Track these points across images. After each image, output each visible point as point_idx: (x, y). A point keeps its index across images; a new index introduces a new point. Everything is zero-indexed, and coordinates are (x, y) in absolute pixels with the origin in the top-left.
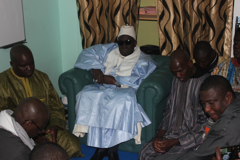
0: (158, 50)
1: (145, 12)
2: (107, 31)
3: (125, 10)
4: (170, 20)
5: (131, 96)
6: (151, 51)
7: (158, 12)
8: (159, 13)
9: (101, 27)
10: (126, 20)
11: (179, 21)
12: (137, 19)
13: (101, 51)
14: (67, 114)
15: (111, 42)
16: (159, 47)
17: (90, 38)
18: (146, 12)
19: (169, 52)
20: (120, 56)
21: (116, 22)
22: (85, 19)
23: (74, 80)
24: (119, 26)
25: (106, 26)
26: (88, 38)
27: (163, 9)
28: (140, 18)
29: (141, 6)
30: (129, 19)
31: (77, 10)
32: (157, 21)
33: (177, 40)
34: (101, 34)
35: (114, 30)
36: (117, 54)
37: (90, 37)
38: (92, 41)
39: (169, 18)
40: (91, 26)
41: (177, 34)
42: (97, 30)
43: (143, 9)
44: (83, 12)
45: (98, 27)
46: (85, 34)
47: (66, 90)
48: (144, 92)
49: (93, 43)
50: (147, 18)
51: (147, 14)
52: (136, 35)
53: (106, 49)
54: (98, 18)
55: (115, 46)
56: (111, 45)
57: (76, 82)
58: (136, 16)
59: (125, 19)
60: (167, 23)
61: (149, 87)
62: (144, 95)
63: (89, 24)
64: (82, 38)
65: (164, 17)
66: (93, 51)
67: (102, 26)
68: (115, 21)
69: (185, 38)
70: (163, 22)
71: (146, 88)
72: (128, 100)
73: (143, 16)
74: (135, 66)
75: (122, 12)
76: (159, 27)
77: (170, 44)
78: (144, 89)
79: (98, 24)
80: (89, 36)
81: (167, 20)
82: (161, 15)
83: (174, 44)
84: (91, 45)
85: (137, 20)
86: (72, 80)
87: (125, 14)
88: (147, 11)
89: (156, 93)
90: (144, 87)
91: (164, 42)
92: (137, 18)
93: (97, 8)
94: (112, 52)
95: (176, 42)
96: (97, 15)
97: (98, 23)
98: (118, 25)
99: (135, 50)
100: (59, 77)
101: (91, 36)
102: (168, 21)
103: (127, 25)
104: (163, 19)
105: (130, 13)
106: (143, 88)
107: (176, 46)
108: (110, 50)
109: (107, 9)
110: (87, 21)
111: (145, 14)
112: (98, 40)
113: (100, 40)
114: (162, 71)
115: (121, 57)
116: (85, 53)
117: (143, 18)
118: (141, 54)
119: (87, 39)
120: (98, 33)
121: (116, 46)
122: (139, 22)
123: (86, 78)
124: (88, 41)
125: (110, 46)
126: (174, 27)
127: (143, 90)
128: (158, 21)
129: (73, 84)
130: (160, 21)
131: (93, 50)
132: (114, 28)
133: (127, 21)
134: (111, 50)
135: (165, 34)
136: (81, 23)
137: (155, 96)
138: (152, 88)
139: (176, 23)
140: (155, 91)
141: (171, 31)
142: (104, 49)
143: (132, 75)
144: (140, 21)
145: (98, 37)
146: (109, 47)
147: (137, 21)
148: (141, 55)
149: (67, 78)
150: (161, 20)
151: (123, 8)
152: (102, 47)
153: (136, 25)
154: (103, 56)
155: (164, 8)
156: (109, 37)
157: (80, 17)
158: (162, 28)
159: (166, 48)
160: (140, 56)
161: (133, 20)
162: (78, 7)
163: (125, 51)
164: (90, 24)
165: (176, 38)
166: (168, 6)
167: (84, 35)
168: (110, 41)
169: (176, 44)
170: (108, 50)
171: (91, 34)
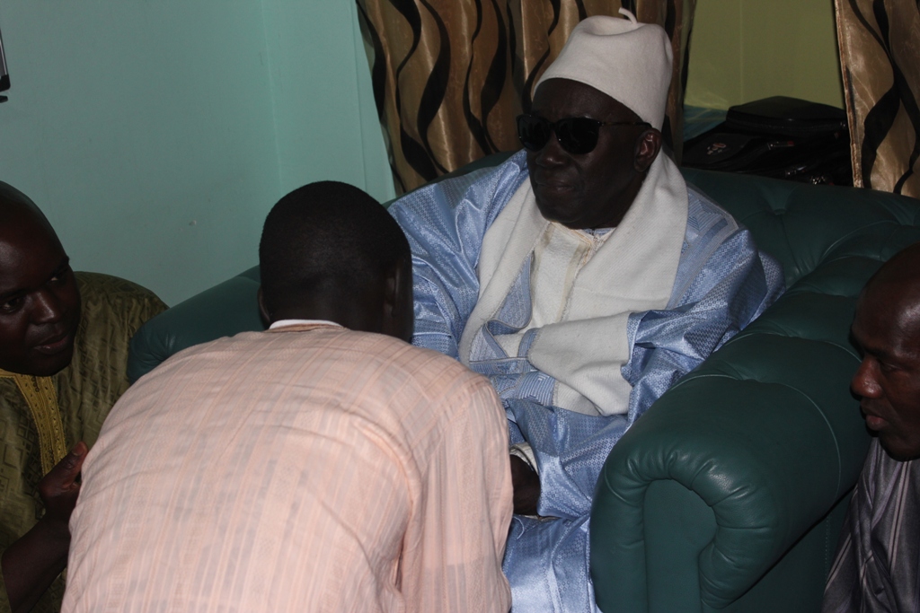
0: (836, 135)
6: (790, 145)
17: (413, 61)
26: (402, 59)
35: (552, 16)
46: (387, 34)
48: (641, 501)
61: (671, 474)
62: (643, 524)
64: (374, 61)
71: (648, 481)
80: (410, 45)
89: (719, 526)
90: (636, 470)
119: (397, 67)
124: (401, 74)
127: (629, 493)
137: (714, 540)
138: (690, 489)
140: (707, 510)
167: (383, 40)
168: (527, 79)
171: (417, 32)
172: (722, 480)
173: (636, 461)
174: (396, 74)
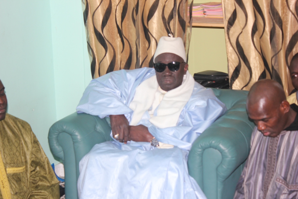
0: (226, 80)
1: (203, 13)
2: (135, 47)
3: (166, 9)
4: (246, 27)
5: (178, 163)
6: (214, 82)
7: (226, 12)
8: (226, 14)
9: (125, 40)
10: (168, 28)
11: (262, 29)
12: (189, 25)
13: (125, 82)
14: (64, 196)
15: (143, 65)
16: (226, 75)
17: (105, 59)
18: (205, 12)
19: (246, 84)
20: (158, 91)
22: (95, 26)
23: (77, 134)
24: (156, 38)
25: (133, 39)
27: (234, 8)
28: (193, 24)
29: (194, 2)
30: (175, 24)
31: (83, 9)
33: (260, 63)
34: (124, 51)
35: (147, 45)
36: (152, 87)
37: (105, 57)
38: (109, 64)
39: (245, 22)
40: (107, 39)
42: (118, 46)
43: (199, 7)
44: (92, 14)
45: (119, 39)
46: (97, 51)
47: (62, 152)
48: (202, 155)
49: (111, 68)
50: (207, 23)
51: (206, 16)
52: (187, 53)
53: (133, 79)
54: (119, 23)
55: (149, 74)
56: (142, 72)
57: (79, 137)
58: (186, 19)
59: (167, 24)
60: (242, 32)
61: (211, 146)
62: (202, 161)
63: (104, 34)
64: (92, 60)
65: (236, 21)
66: (109, 82)
67: (127, 38)
68: (150, 30)
69: (274, 59)
70: (235, 30)
71: (204, 149)
72: (172, 170)
73: (198, 19)
74: (184, 107)
75: (161, 13)
76: (228, 40)
77: (247, 69)
78: (200, 150)
79: (118, 35)
80: (104, 55)
81: (242, 26)
82: (230, 18)
83: (254, 69)
84: (107, 72)
85: (189, 27)
86: (71, 135)
87: (167, 16)
88: (205, 10)
89: (223, 158)
90: (201, 146)
91: (236, 66)
92: (187, 24)
93: (117, 6)
94: (144, 84)
95: (258, 66)
96: (117, 19)
97: (120, 32)
98: (154, 35)
99: (185, 80)
100: (50, 129)
101: (107, 54)
102: (243, 29)
103: (169, 36)
104: (234, 25)
105: (175, 15)
106: (200, 148)
107: (258, 74)
108: (139, 80)
109: (135, 9)
110: (99, 29)
111: (203, 16)
112: (119, 62)
113: (122, 63)
114: (233, 118)
115: (160, 92)
116: (96, 86)
117: (199, 23)
118: (195, 86)
119: (100, 61)
120: (118, 51)
121: (151, 73)
122: (191, 30)
123: (98, 130)
124: (101, 63)
125: (141, 74)
126: (255, 39)
127: (199, 153)
128: (226, 28)
129: (75, 141)
130: (228, 29)
131: (110, 80)
132: (147, 42)
133: (170, 30)
134: (142, 81)
135: (238, 52)
136: (89, 33)
137: (221, 162)
138: (216, 149)
139: (257, 33)
140: (220, 154)
141: (249, 46)
142: (130, 80)
143: (178, 124)
144: (193, 28)
145: (119, 57)
146: (139, 76)
147: (188, 30)
148: (195, 89)
149: (64, 131)
150: (231, 27)
151: (164, 7)
152: (126, 75)
153: (187, 36)
154: (128, 91)
155: (237, 5)
156: (138, 57)
157: (87, 21)
158: (234, 42)
159: (240, 76)
160: (194, 91)
161: (181, 28)
162: (83, 4)
163: (168, 82)
165: (257, 58)
167: (95, 53)
168: (140, 64)
169: (258, 69)
170: (136, 80)
171: (106, 51)
172: (222, 147)
173: (202, 145)
174: (99, 64)
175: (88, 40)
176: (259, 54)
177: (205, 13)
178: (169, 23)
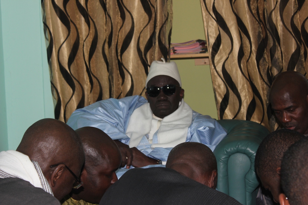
1: (173, 52)
3: (141, 40)
4: (232, 52)
7: (210, 38)
8: (210, 40)
9: (94, 80)
17: (71, 101)
19: (235, 115)
21: (125, 66)
22: (61, 63)
24: (131, 72)
26: (68, 100)
27: (218, 33)
31: (46, 45)
32: (208, 57)
33: (249, 91)
35: (121, 81)
37: (72, 99)
38: (76, 105)
39: (231, 48)
40: (74, 76)
41: (248, 78)
44: (57, 50)
46: (62, 92)
48: (226, 163)
54: (87, 61)
56: (135, 100)
59: (143, 57)
60: (228, 58)
61: (237, 151)
64: (56, 104)
65: (221, 47)
66: (99, 111)
67: (96, 76)
76: (213, 68)
77: (235, 98)
78: (225, 156)
80: (71, 95)
81: (228, 51)
82: (214, 44)
83: (244, 98)
87: (142, 48)
88: (175, 49)
90: (227, 152)
93: (84, 41)
95: (247, 94)
96: (85, 55)
98: (130, 70)
101: (74, 97)
102: (229, 55)
104: (219, 52)
107: (247, 102)
110: (65, 66)
115: (156, 119)
124: (67, 106)
125: (133, 101)
126: (242, 65)
128: (210, 56)
130: (213, 57)
131: (100, 108)
132: (121, 78)
133: (147, 62)
136: (53, 72)
139: (244, 58)
141: (237, 73)
146: (132, 104)
150: (216, 54)
151: (139, 37)
152: (118, 104)
155: (221, 30)
156: (112, 93)
157: (50, 60)
158: (219, 68)
162: (47, 41)
164: (72, 71)
165: (245, 85)
166: (228, 26)
169: (247, 97)
170: (130, 108)
171: (74, 91)
174: (64, 107)
175: (52, 80)
176: (246, 80)
177: (175, 52)
178: (145, 55)
